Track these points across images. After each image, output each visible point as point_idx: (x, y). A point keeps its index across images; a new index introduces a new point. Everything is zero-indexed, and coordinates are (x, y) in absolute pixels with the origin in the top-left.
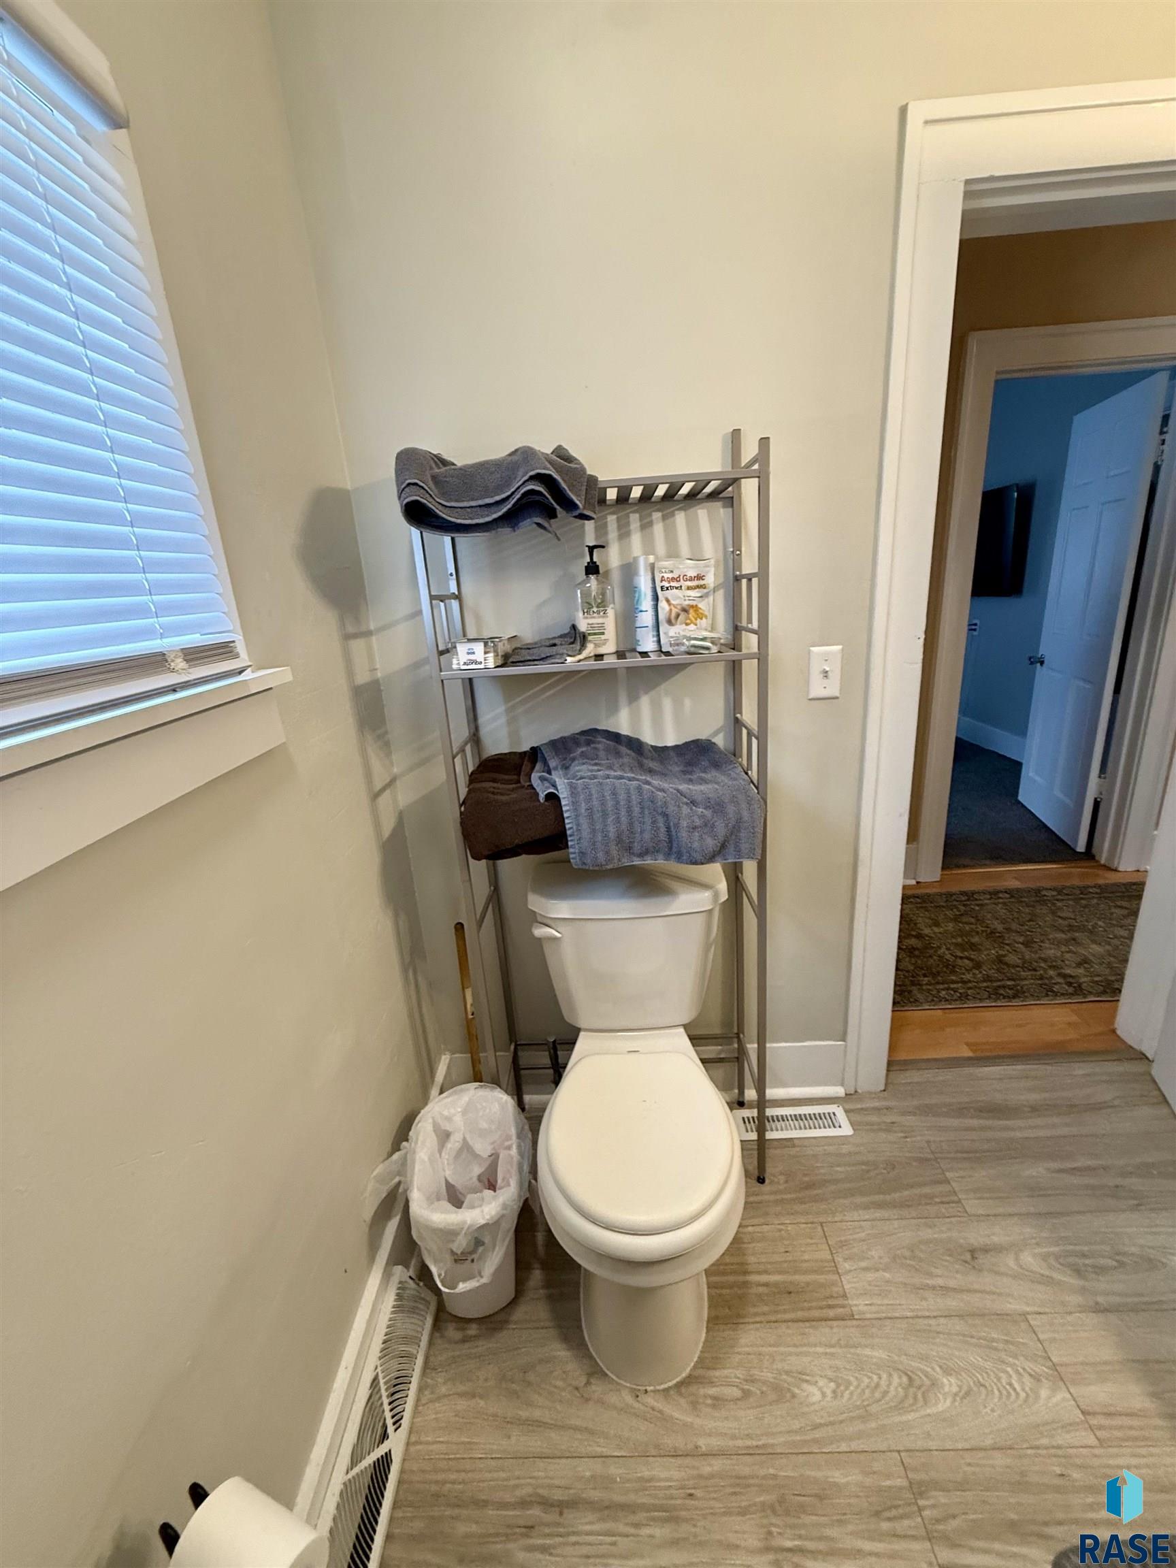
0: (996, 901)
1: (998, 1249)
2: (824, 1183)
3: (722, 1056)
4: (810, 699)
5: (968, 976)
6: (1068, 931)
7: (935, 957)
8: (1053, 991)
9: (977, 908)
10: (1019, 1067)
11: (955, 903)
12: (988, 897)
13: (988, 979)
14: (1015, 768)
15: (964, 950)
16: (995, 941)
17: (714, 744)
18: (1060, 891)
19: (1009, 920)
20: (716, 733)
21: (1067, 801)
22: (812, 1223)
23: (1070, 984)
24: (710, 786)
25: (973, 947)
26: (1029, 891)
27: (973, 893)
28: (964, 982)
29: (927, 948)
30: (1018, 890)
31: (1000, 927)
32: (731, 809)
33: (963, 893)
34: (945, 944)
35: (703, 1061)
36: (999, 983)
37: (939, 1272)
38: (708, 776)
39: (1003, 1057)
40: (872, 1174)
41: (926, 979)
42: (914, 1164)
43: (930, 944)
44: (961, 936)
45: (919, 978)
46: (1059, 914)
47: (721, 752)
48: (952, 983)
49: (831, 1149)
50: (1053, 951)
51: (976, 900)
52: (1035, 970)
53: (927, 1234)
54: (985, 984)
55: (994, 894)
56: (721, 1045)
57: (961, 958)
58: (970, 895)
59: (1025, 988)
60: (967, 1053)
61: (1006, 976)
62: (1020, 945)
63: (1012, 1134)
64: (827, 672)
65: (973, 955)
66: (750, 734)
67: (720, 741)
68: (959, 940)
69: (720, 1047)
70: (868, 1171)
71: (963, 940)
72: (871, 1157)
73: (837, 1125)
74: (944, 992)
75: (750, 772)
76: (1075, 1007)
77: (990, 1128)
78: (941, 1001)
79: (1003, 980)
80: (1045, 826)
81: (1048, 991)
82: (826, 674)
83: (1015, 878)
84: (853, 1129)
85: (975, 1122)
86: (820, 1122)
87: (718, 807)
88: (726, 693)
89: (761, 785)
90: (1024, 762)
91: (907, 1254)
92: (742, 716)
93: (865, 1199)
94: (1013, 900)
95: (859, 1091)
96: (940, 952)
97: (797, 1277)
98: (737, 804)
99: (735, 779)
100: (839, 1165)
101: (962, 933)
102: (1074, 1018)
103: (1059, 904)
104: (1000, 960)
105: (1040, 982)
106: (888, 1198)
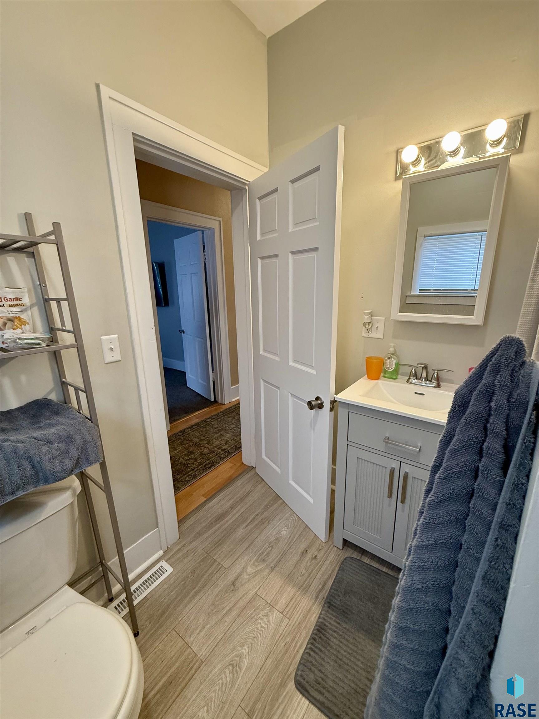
0: (193, 430)
1: (240, 575)
2: (168, 606)
3: (93, 581)
4: (106, 364)
5: (194, 466)
6: (219, 432)
7: (179, 464)
8: (222, 458)
9: (187, 436)
10: (222, 494)
11: (179, 437)
12: (190, 429)
13: (201, 464)
14: (183, 374)
15: (189, 456)
16: (198, 447)
17: (50, 399)
18: (211, 418)
19: (199, 436)
20: (50, 393)
21: (205, 383)
22: (170, 633)
23: (226, 452)
24: (58, 428)
25: (191, 453)
26: (202, 422)
27: (184, 430)
28: (193, 470)
29: (175, 462)
30: (198, 423)
31: (198, 440)
32: (78, 438)
33: (181, 431)
34: (181, 457)
35: (82, 593)
36: (205, 464)
37: (226, 604)
38: (53, 421)
39: (215, 494)
40: (187, 583)
41: (179, 476)
42: (202, 563)
43: (175, 459)
44: (186, 450)
45: (176, 477)
46: (214, 427)
47: (57, 404)
48: (189, 472)
49: (165, 586)
50: (217, 442)
51: (186, 432)
52: (214, 452)
53: (216, 591)
54: (200, 467)
55: (191, 427)
56: (91, 575)
57: (189, 460)
58: (183, 431)
59: (213, 461)
60: (203, 499)
61: (206, 459)
62: (207, 445)
63: (228, 523)
64: (112, 349)
65: (192, 456)
66: (77, 389)
67: (53, 397)
68: (186, 452)
69: (91, 577)
70: (185, 583)
71: (187, 452)
72: (184, 575)
73: (164, 571)
74: (187, 478)
75: (81, 412)
76: (230, 460)
77: (222, 526)
78: (187, 483)
79: (205, 462)
80: (199, 394)
81: (221, 458)
82: (112, 350)
83: (196, 418)
84: (173, 568)
85: (216, 527)
86: (156, 576)
87: (69, 439)
88: (52, 369)
89: (93, 418)
90: (186, 371)
91: (212, 608)
92: (66, 379)
93: (188, 598)
94: (198, 427)
95: (169, 546)
96: (180, 461)
97: (173, 669)
98: (80, 433)
99: (75, 419)
100: (172, 592)
101: (186, 449)
102: (231, 465)
103: (213, 423)
104: (202, 454)
105: (217, 456)
106: (197, 588)
